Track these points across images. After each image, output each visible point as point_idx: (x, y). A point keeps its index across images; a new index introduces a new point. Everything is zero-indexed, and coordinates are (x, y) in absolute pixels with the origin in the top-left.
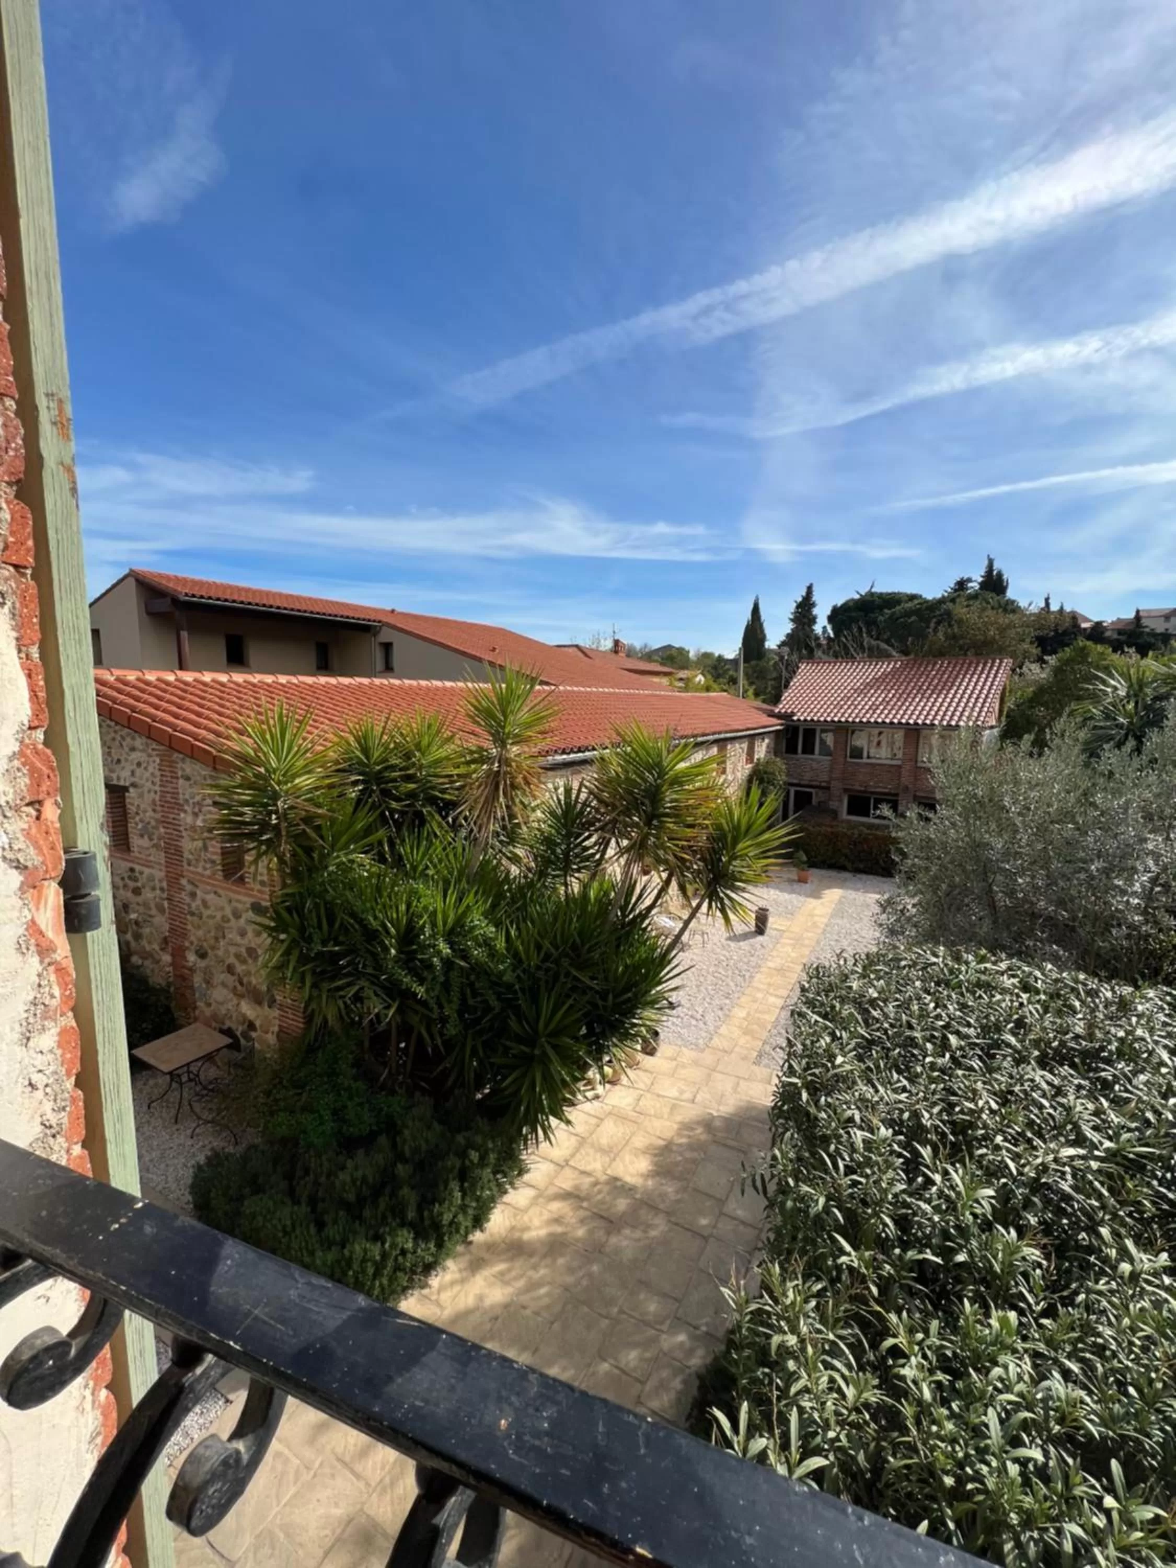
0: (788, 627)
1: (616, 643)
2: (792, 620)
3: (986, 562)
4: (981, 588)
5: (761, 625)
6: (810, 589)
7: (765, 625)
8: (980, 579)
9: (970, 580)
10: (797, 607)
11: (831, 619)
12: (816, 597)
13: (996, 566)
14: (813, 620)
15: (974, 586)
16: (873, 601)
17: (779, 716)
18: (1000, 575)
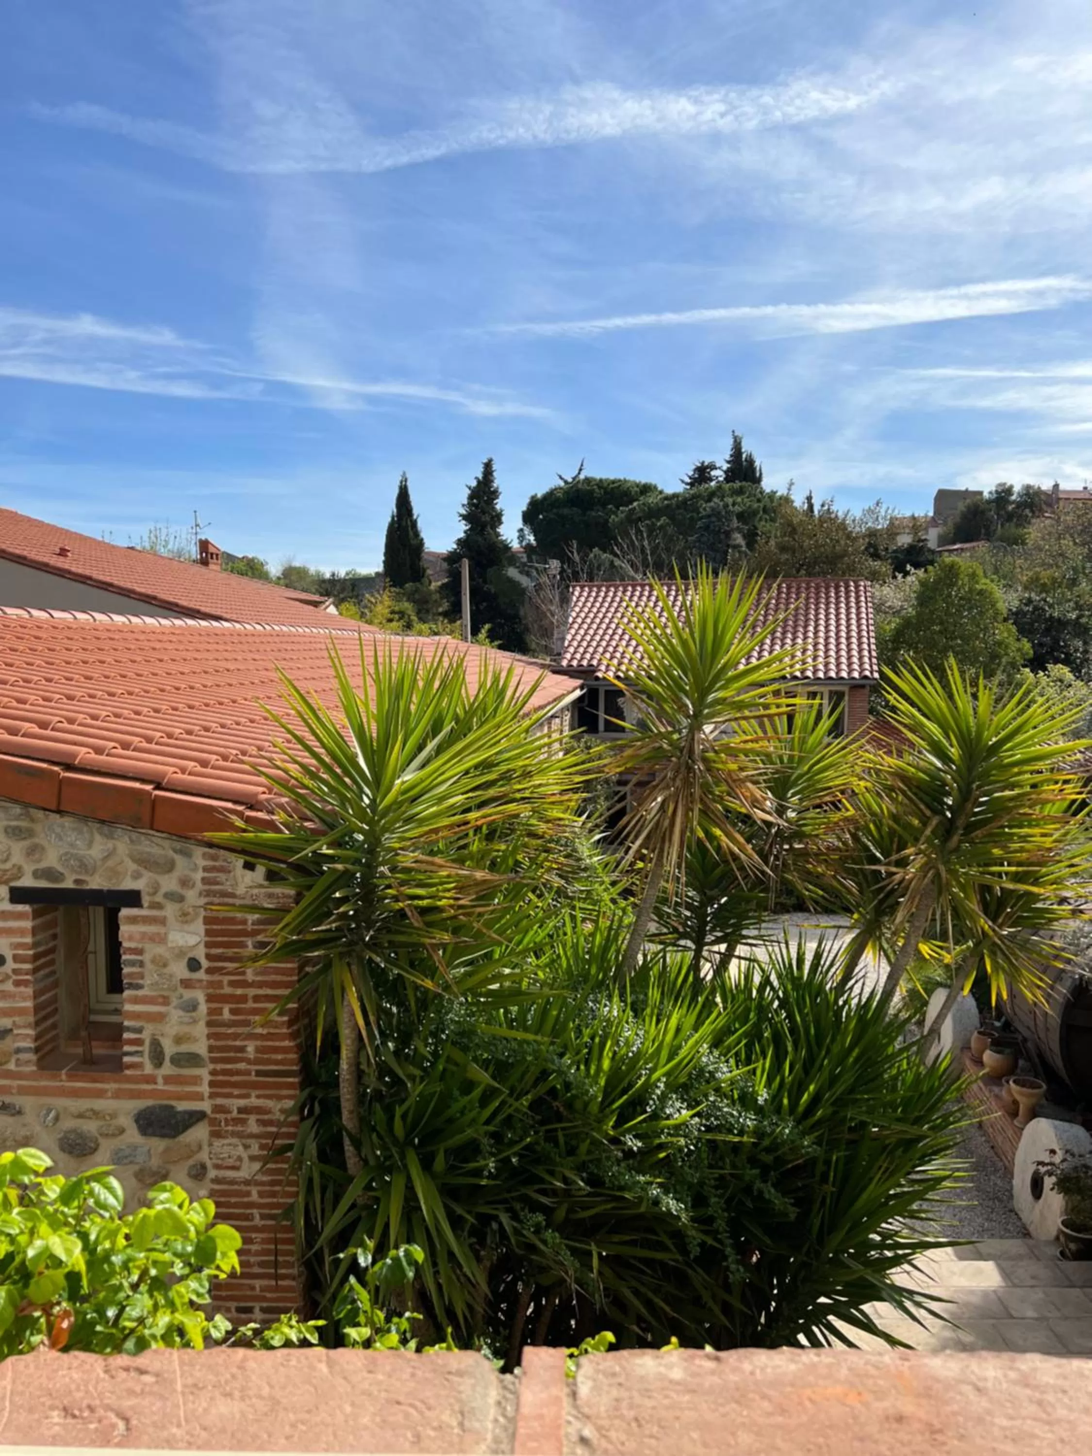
0: (460, 529)
1: (204, 545)
2: (465, 517)
3: (731, 441)
4: (727, 480)
5: (414, 524)
6: (488, 468)
7: (420, 525)
8: (726, 466)
9: (713, 467)
10: (471, 498)
11: (529, 517)
12: (499, 481)
13: (746, 448)
14: (497, 519)
15: (718, 474)
16: (591, 492)
17: (570, 672)
18: (751, 462)
